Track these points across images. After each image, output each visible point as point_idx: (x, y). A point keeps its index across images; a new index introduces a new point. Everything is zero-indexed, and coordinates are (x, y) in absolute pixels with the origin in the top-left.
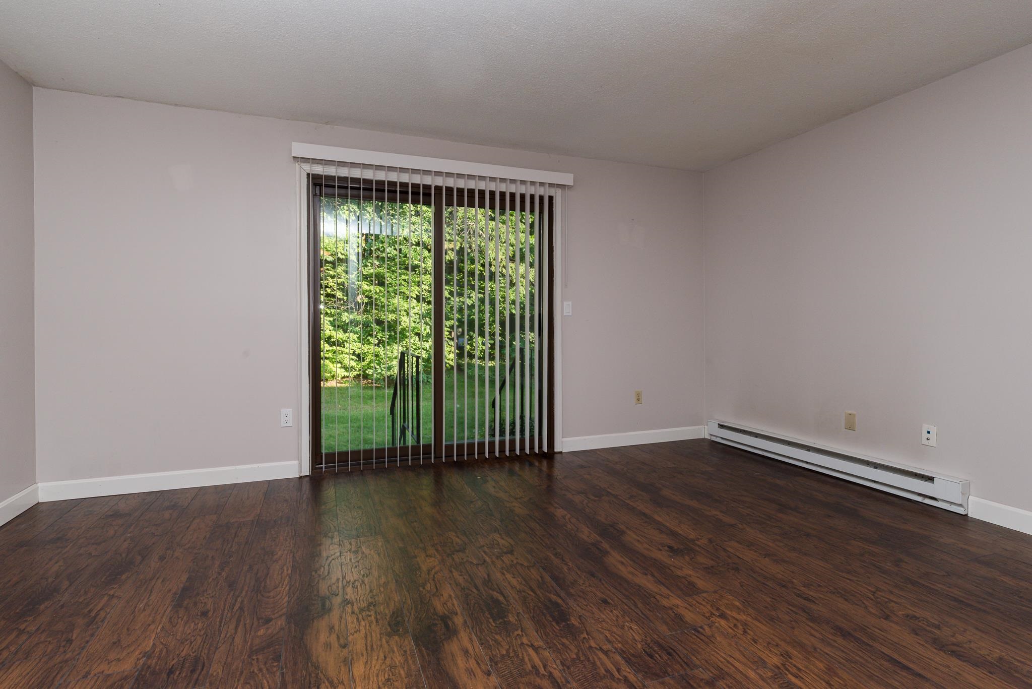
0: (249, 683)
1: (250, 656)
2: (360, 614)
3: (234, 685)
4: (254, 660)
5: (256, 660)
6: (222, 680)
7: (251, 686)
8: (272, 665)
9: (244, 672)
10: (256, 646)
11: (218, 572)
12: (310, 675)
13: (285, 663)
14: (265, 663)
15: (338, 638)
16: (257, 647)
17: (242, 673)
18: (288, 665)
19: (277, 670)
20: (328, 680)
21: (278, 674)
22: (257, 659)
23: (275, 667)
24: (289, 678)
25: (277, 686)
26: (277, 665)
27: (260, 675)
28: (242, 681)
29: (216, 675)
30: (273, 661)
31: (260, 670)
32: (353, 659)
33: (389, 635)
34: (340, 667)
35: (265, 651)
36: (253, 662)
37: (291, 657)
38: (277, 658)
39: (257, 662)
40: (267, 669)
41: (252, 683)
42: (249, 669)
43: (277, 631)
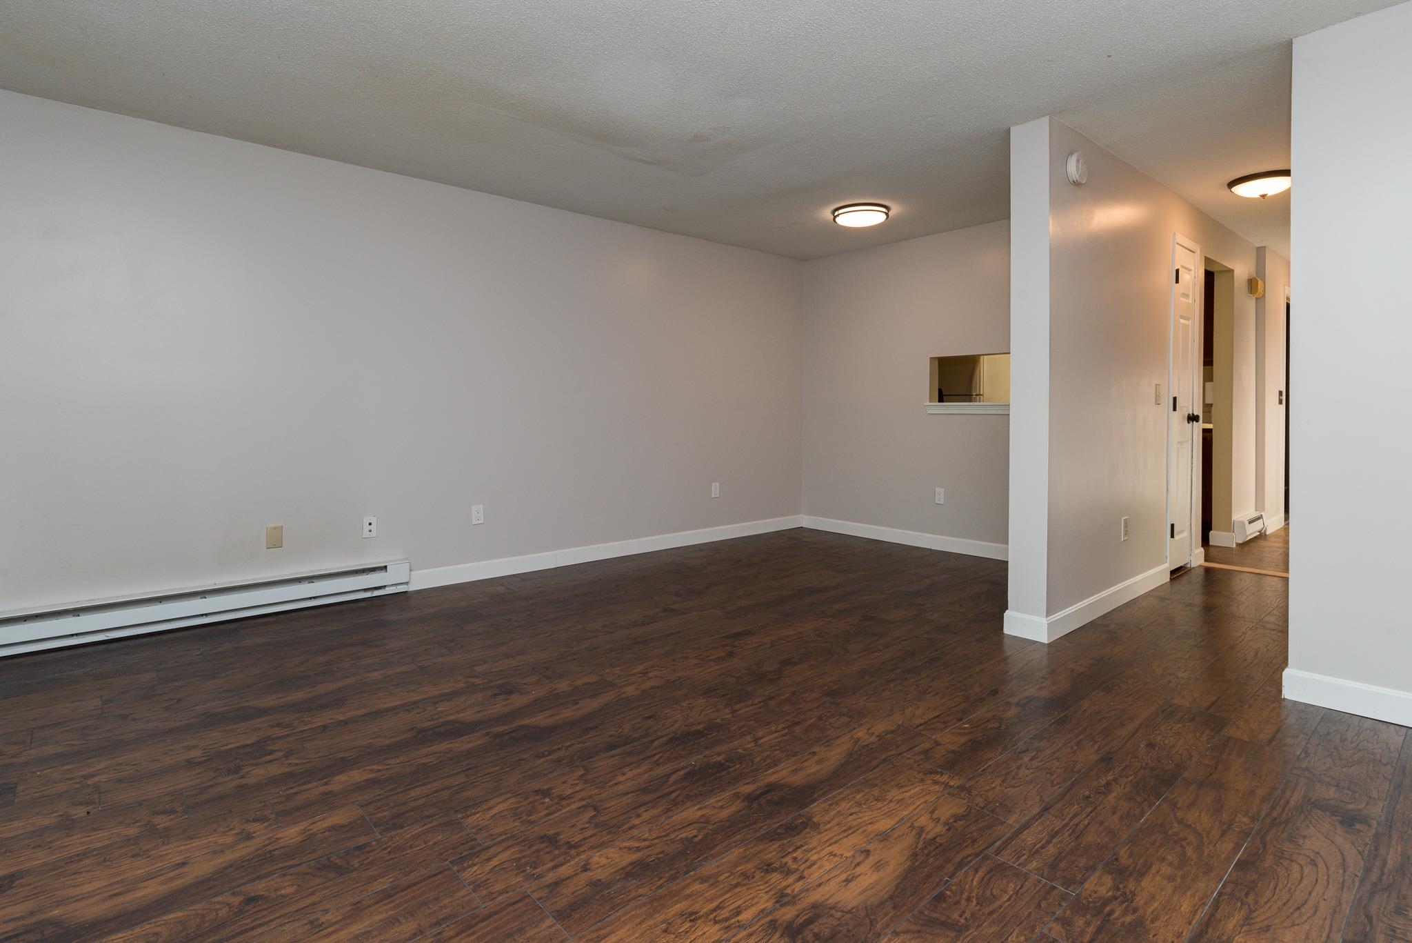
0: (992, 894)
1: (967, 928)
2: (798, 870)
3: (1009, 905)
4: (966, 919)
5: (963, 917)
6: (1018, 923)
7: (991, 890)
8: (952, 895)
9: (987, 912)
10: (948, 936)
11: (1117, 784)
12: (928, 855)
13: (938, 884)
14: (957, 903)
15: (858, 864)
16: (948, 933)
17: (991, 913)
18: (937, 880)
19: (952, 885)
20: (919, 838)
21: (955, 880)
22: (961, 916)
23: (951, 890)
24: (950, 868)
25: (967, 870)
26: (948, 890)
27: (974, 894)
28: (998, 903)
29: (1021, 936)
30: (947, 898)
31: (969, 900)
32: (876, 835)
33: (816, 826)
34: (896, 839)
35: (943, 919)
36: (969, 916)
37: (925, 887)
38: (940, 898)
39: (964, 912)
40: (962, 894)
41: (988, 893)
42: (980, 910)
43: (905, 936)
